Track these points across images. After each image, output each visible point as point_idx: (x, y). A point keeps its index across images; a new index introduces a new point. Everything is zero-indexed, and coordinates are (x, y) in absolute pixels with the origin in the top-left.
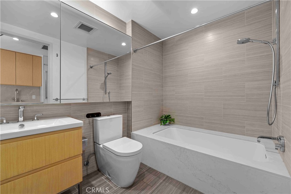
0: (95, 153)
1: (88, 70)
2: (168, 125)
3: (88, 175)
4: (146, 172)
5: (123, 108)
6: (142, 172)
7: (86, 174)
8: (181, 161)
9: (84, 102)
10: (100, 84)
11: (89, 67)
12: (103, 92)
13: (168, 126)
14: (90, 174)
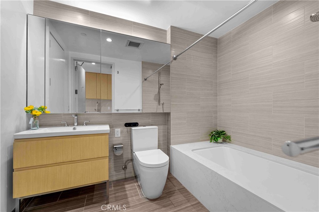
0: (132, 160)
1: (143, 82)
2: (221, 143)
3: (126, 179)
4: (178, 191)
5: (163, 119)
6: (173, 190)
7: (124, 178)
8: (213, 188)
9: (139, 112)
10: (154, 96)
11: (144, 80)
12: (157, 103)
13: (220, 145)
14: (128, 178)
